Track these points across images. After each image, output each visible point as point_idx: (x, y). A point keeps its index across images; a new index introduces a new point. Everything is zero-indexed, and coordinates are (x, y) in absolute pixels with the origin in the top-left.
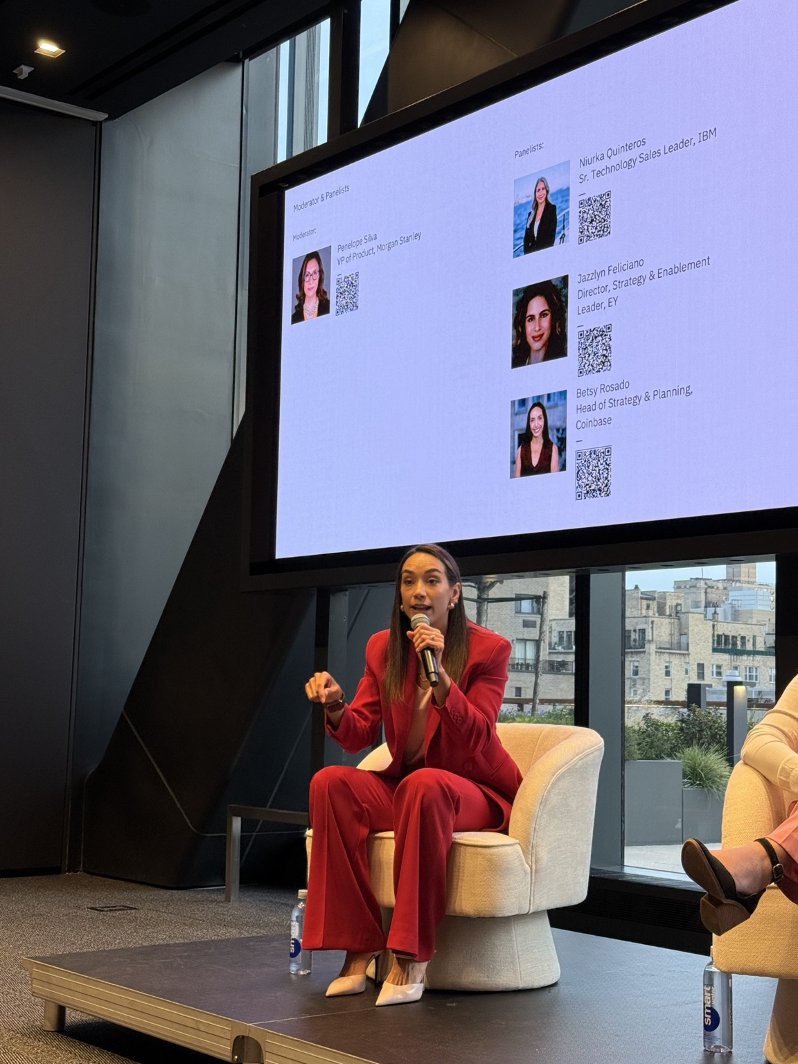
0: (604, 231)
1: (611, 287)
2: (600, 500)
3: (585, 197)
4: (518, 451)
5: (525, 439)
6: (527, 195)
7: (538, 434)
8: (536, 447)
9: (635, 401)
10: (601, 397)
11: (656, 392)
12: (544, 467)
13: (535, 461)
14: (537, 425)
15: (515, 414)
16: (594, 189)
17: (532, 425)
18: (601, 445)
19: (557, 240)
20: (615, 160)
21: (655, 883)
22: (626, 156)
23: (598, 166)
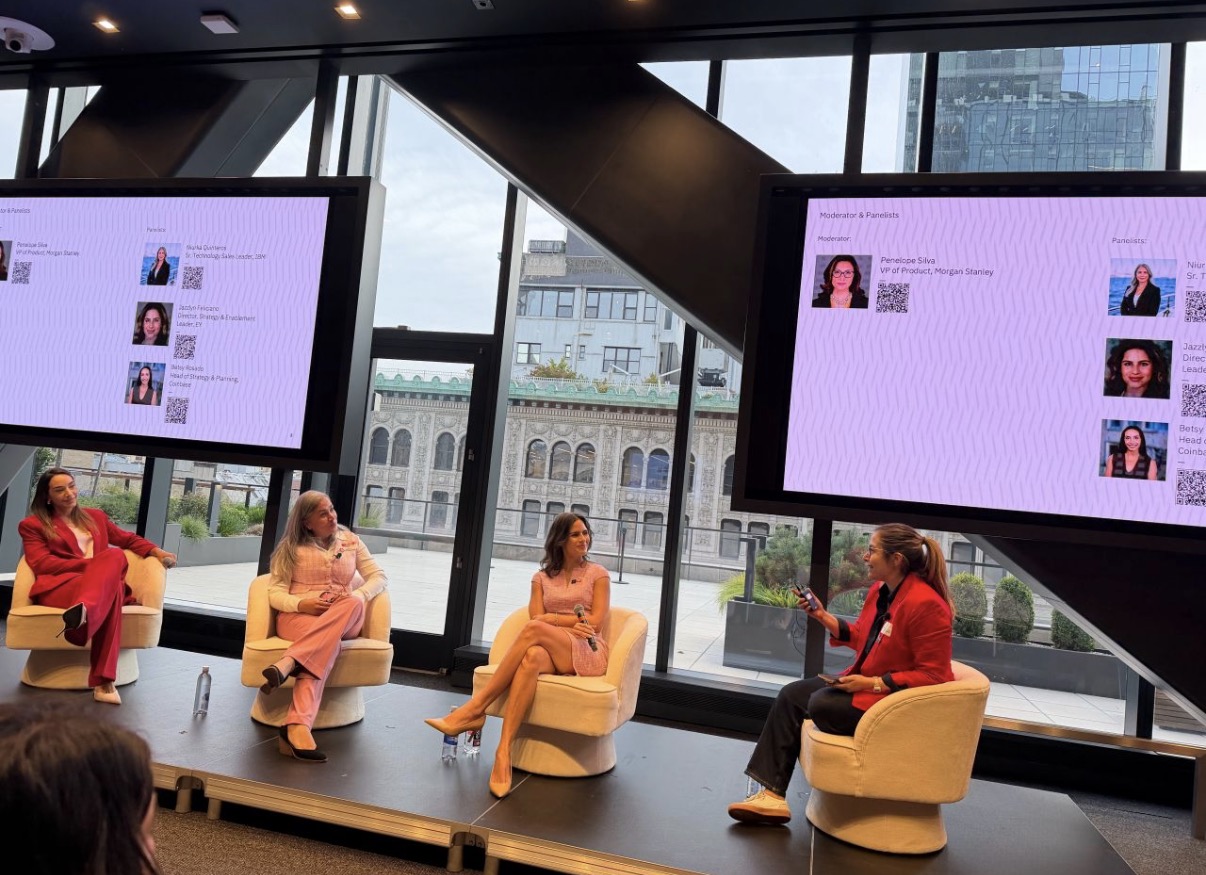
0: (197, 286)
1: (198, 316)
2: (179, 425)
3: (188, 266)
4: (132, 390)
5: (138, 383)
6: (153, 253)
7: (145, 383)
8: (143, 390)
9: (206, 379)
10: (186, 372)
11: (218, 377)
12: (147, 401)
13: (142, 397)
14: (145, 378)
15: (131, 369)
16: (194, 263)
17: (142, 377)
18: (183, 397)
19: (169, 283)
20: (208, 252)
21: (179, 609)
22: (215, 252)
23: (197, 252)
